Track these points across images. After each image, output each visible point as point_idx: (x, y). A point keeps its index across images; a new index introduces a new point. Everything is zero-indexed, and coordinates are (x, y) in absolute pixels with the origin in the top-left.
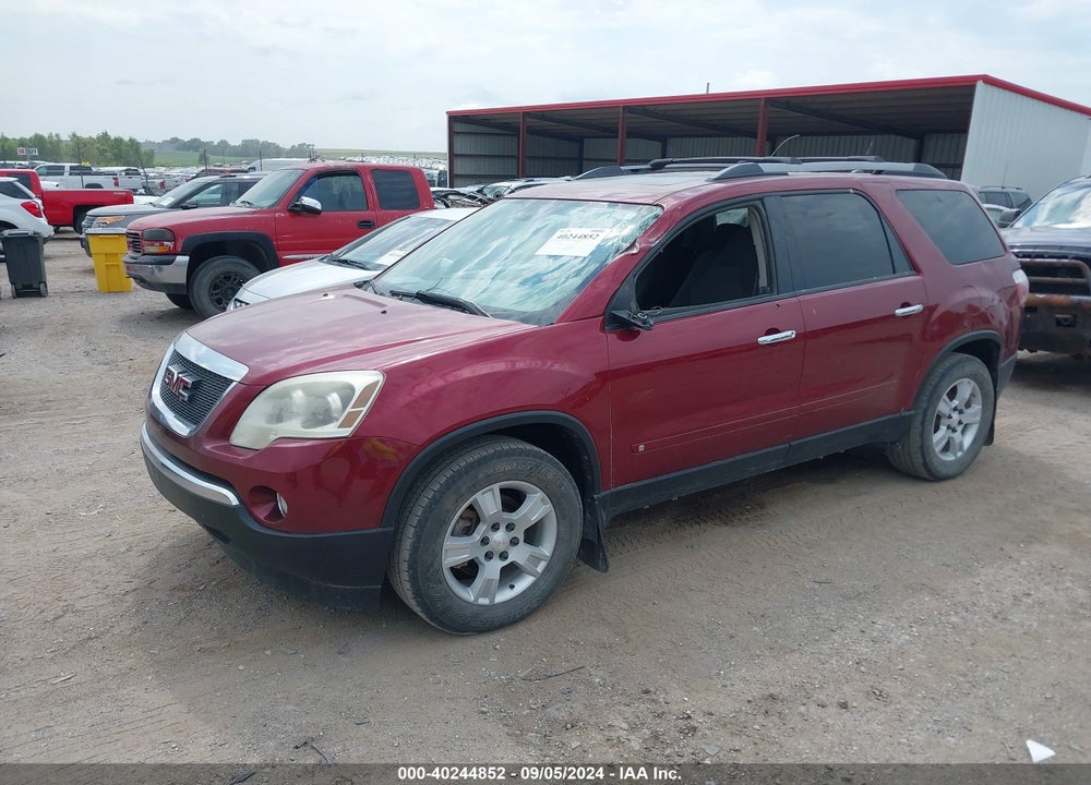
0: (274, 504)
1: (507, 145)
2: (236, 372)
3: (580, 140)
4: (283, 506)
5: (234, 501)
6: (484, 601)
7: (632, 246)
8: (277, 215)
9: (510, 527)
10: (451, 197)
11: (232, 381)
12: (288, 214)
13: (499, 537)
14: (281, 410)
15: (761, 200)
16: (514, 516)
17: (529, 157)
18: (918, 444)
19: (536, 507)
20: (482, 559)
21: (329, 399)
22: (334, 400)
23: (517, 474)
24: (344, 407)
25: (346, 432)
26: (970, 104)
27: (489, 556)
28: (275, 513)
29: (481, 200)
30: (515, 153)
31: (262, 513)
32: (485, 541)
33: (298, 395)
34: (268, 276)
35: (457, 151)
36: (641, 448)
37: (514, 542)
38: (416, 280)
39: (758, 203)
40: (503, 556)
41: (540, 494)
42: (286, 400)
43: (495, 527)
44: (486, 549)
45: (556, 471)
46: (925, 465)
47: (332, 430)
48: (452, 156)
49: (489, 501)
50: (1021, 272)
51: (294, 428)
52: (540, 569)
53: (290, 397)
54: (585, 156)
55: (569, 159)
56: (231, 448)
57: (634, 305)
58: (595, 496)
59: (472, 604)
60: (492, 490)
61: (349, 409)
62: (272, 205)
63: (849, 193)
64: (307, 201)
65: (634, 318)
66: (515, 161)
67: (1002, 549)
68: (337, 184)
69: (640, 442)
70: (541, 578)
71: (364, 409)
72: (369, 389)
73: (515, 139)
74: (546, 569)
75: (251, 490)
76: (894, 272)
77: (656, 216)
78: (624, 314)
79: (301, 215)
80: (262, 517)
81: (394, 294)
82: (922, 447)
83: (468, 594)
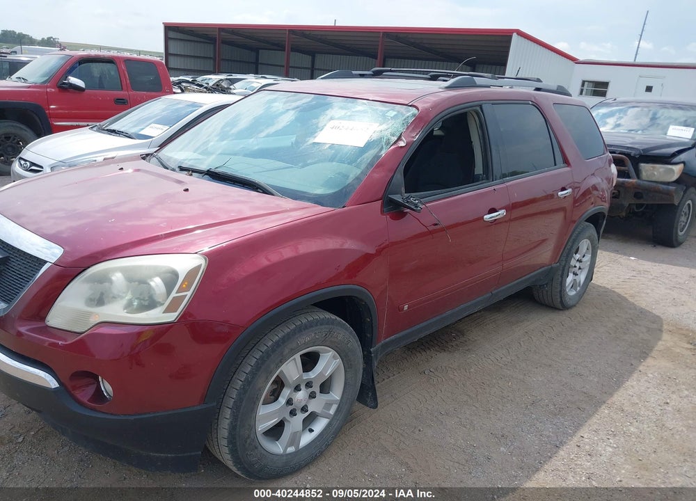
0: (95, 386)
1: (208, 50)
2: (50, 253)
3: (256, 50)
4: (107, 388)
5: (52, 383)
6: (291, 449)
7: (399, 139)
8: (48, 90)
9: (309, 385)
10: (184, 84)
11: (45, 262)
12: (57, 89)
13: (301, 396)
14: (102, 294)
15: (481, 106)
16: (312, 375)
17: (223, 59)
18: (559, 290)
19: (328, 363)
20: (288, 417)
21: (152, 284)
22: (157, 283)
23: (314, 343)
24: (169, 292)
25: (172, 317)
26: (508, 47)
27: (293, 413)
28: (98, 395)
29: (206, 88)
30: (212, 56)
31: (85, 395)
32: (289, 402)
33: (118, 277)
34: (45, 140)
35: (171, 51)
36: (406, 307)
37: (312, 396)
38: (195, 156)
39: (478, 108)
40: (304, 409)
41: (332, 353)
42: (107, 284)
43: (297, 389)
44: (291, 408)
45: (345, 333)
46: (561, 302)
47: (156, 316)
48: (167, 54)
49: (291, 369)
50: (613, 166)
51: (116, 312)
52: (332, 412)
53: (111, 282)
54: (260, 62)
55: (248, 62)
56: (48, 331)
57: (403, 190)
58: (372, 350)
59: (282, 455)
60: (294, 359)
61: (174, 294)
62: (45, 82)
63: (529, 104)
64: (73, 80)
65: (408, 202)
66: (212, 61)
67: (632, 365)
68: (96, 69)
69: (405, 303)
70: (333, 419)
71: (189, 294)
72: (191, 274)
73: (212, 46)
74: (338, 411)
75: (72, 375)
76: (555, 165)
77: (414, 115)
78: (398, 198)
79: (69, 91)
80: (85, 400)
81: (182, 169)
82: (561, 291)
83: (277, 448)
